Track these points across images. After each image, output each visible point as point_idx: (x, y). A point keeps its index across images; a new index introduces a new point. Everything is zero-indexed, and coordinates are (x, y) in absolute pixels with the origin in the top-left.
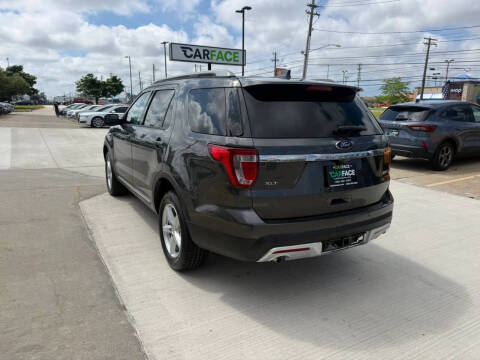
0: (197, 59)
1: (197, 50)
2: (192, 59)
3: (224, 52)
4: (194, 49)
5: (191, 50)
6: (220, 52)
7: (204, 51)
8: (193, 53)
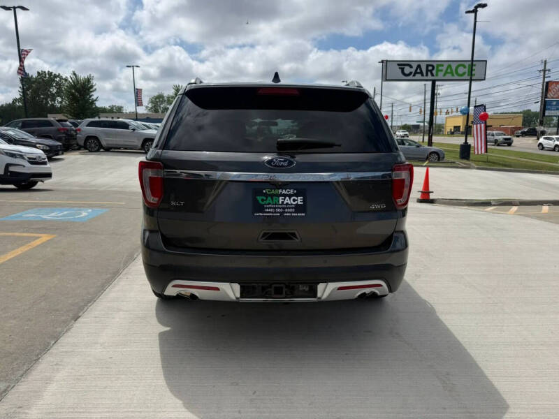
0: (418, 76)
1: (419, 66)
2: (411, 77)
3: (454, 66)
4: (415, 66)
5: (411, 67)
6: (450, 66)
7: (427, 66)
8: (413, 70)
